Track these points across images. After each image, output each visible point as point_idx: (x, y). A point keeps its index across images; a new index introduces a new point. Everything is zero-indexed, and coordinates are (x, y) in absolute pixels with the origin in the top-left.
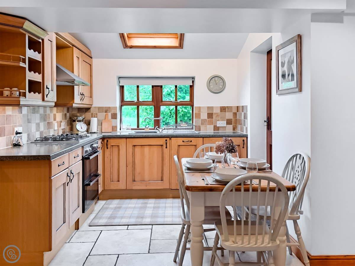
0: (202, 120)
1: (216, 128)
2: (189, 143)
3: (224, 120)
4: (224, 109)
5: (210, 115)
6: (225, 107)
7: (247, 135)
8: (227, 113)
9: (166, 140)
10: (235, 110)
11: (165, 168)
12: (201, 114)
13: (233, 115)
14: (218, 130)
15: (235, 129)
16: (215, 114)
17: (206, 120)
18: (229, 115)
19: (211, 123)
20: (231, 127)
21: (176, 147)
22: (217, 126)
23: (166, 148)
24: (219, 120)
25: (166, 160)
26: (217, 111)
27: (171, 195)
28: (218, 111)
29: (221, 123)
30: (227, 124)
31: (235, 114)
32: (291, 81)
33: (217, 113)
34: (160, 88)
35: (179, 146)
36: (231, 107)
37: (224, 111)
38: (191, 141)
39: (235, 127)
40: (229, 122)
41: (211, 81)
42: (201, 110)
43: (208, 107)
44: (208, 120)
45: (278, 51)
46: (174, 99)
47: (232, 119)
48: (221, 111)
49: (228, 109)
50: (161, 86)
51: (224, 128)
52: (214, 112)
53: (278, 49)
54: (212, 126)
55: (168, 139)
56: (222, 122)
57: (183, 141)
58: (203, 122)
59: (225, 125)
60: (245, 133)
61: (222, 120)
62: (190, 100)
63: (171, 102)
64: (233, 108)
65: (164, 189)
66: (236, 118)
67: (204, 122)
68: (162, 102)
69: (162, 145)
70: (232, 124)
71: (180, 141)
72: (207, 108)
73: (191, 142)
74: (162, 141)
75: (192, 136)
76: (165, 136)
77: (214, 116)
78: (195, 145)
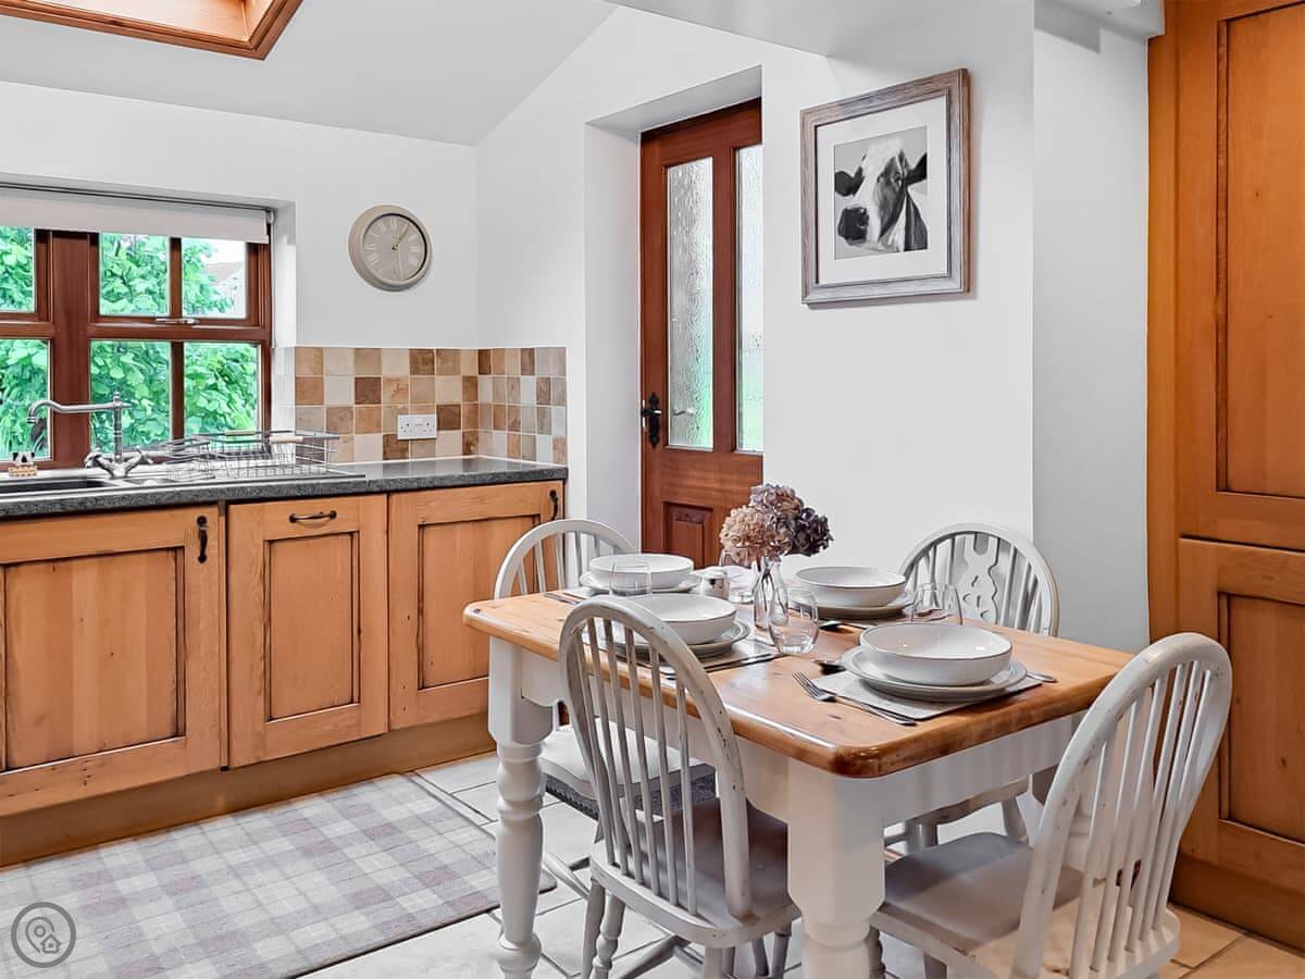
0: (331, 411)
1: (395, 448)
2: (322, 525)
3: (425, 410)
4: (425, 362)
5: (367, 389)
6: (431, 351)
7: (567, 470)
8: (440, 381)
9: (202, 521)
10: (470, 368)
11: (192, 668)
12: (327, 381)
13: (465, 388)
14: (403, 453)
15: (472, 448)
16: (389, 380)
17: (349, 409)
18: (447, 390)
19: (371, 425)
20: (454, 438)
21: (258, 552)
22: (399, 438)
23: (202, 558)
24: (404, 411)
25: (202, 625)
26: (396, 369)
27: (221, 801)
28: (403, 369)
29: (415, 425)
30: (439, 429)
31: (471, 384)
32: (907, 248)
33: (398, 380)
34: (86, 243)
35: (271, 542)
36: (456, 352)
37: (426, 368)
38: (333, 515)
39: (471, 439)
40: (447, 418)
41: (369, 232)
42: (328, 364)
43: (359, 353)
44: (360, 412)
45: (816, 127)
46: (167, 302)
47: (459, 406)
48: (415, 370)
49: (442, 363)
50: (94, 239)
51: (428, 444)
52: (386, 372)
53: (819, 119)
54: (377, 440)
55: (211, 514)
56: (418, 419)
57: (293, 520)
58: (335, 419)
59: (433, 433)
60: (545, 461)
61: (420, 411)
62: (249, 318)
63: (152, 319)
64: (462, 355)
65: (188, 776)
66: (476, 398)
67: (341, 419)
68: (97, 322)
69: (177, 550)
70: (459, 428)
71: (275, 518)
72: (351, 357)
73: (334, 521)
74: (177, 528)
75: (341, 491)
76: (200, 499)
77: (385, 395)
78: (351, 534)
